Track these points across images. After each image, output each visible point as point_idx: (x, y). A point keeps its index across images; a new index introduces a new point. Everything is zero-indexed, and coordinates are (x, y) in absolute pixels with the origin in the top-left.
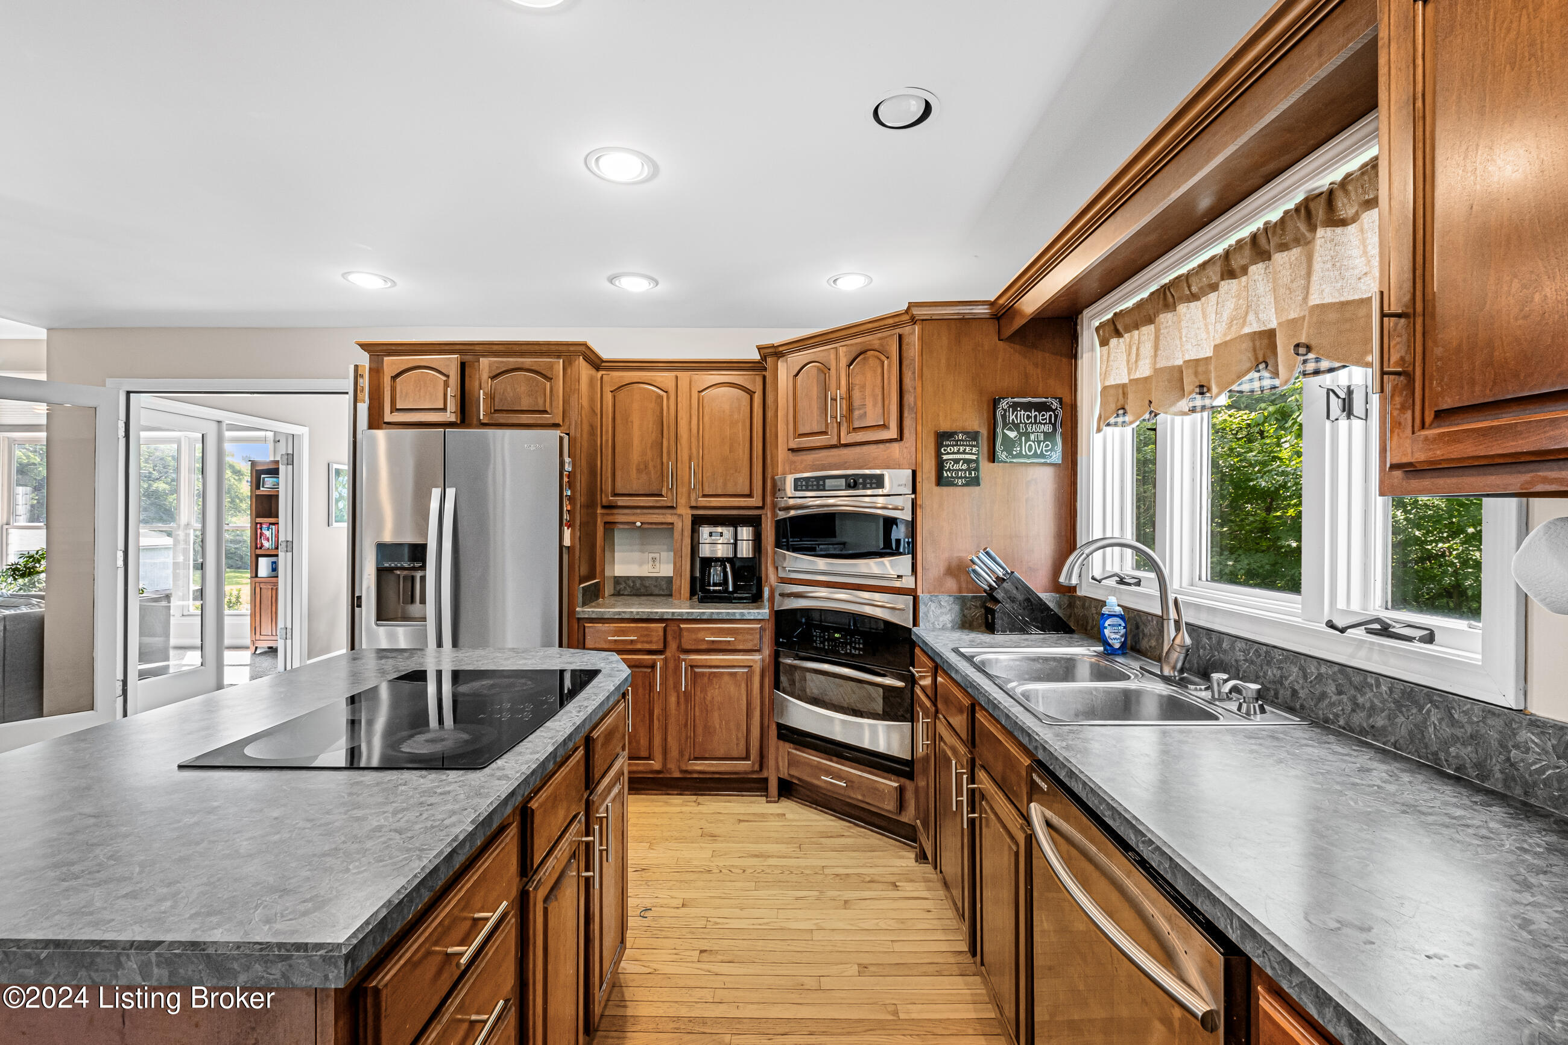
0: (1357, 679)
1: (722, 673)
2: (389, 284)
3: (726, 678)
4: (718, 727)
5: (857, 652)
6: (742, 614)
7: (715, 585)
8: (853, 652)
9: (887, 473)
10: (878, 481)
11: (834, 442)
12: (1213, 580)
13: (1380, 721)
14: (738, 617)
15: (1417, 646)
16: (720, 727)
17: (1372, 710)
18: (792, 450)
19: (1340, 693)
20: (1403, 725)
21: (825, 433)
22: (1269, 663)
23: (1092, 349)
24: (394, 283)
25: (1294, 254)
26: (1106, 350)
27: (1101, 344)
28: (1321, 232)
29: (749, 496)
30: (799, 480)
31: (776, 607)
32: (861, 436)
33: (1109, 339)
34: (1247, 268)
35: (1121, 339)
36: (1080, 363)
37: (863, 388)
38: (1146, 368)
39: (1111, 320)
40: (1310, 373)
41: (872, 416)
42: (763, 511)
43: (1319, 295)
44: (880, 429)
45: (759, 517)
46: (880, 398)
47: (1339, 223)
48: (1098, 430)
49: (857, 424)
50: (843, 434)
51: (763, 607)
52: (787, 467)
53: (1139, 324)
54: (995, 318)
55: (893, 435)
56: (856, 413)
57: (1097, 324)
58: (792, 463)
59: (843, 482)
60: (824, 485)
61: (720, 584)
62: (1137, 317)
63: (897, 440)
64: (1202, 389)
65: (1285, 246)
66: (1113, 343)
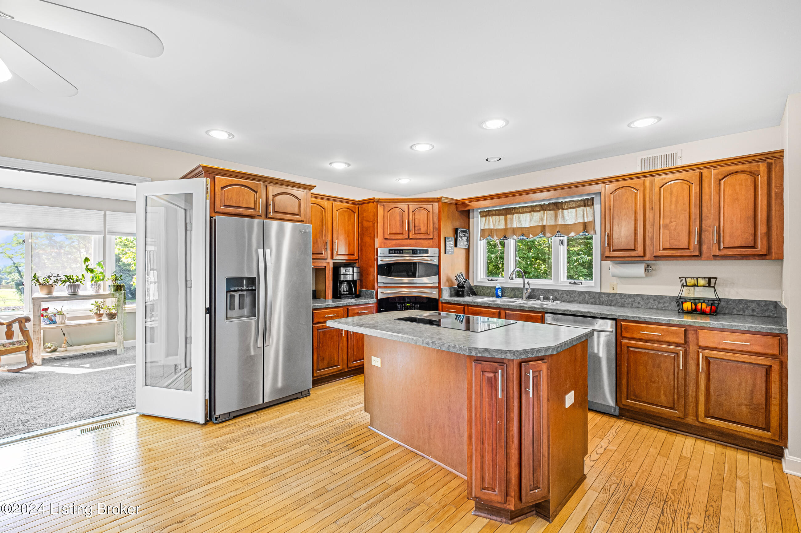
0: (571, 292)
2: (231, 137)
6: (369, 301)
7: (344, 291)
9: (429, 249)
10: (426, 252)
11: (407, 237)
12: (517, 278)
14: (367, 303)
15: (580, 285)
17: (575, 297)
18: (386, 239)
19: (567, 295)
20: (581, 298)
21: (402, 234)
22: (549, 293)
23: (478, 217)
24: (234, 136)
25: (552, 212)
26: (484, 219)
27: (481, 217)
28: (561, 210)
29: (353, 255)
30: (391, 250)
31: (379, 298)
32: (418, 236)
33: (485, 216)
34: (539, 211)
35: (491, 217)
36: (471, 220)
37: (419, 220)
38: (502, 226)
39: (486, 211)
40: (558, 237)
41: (423, 230)
42: (357, 261)
43: (560, 222)
44: (426, 235)
45: (355, 263)
46: (426, 224)
47: (564, 209)
48: (480, 240)
49: (416, 232)
50: (410, 235)
51: (373, 298)
52: (383, 245)
53: (499, 215)
54: (456, 204)
55: (431, 237)
56: (416, 228)
57: (479, 211)
58: (385, 243)
59: (411, 251)
60: (403, 252)
61: (347, 291)
62: (498, 213)
63: (432, 239)
64: (523, 235)
65: (550, 210)
66: (488, 217)
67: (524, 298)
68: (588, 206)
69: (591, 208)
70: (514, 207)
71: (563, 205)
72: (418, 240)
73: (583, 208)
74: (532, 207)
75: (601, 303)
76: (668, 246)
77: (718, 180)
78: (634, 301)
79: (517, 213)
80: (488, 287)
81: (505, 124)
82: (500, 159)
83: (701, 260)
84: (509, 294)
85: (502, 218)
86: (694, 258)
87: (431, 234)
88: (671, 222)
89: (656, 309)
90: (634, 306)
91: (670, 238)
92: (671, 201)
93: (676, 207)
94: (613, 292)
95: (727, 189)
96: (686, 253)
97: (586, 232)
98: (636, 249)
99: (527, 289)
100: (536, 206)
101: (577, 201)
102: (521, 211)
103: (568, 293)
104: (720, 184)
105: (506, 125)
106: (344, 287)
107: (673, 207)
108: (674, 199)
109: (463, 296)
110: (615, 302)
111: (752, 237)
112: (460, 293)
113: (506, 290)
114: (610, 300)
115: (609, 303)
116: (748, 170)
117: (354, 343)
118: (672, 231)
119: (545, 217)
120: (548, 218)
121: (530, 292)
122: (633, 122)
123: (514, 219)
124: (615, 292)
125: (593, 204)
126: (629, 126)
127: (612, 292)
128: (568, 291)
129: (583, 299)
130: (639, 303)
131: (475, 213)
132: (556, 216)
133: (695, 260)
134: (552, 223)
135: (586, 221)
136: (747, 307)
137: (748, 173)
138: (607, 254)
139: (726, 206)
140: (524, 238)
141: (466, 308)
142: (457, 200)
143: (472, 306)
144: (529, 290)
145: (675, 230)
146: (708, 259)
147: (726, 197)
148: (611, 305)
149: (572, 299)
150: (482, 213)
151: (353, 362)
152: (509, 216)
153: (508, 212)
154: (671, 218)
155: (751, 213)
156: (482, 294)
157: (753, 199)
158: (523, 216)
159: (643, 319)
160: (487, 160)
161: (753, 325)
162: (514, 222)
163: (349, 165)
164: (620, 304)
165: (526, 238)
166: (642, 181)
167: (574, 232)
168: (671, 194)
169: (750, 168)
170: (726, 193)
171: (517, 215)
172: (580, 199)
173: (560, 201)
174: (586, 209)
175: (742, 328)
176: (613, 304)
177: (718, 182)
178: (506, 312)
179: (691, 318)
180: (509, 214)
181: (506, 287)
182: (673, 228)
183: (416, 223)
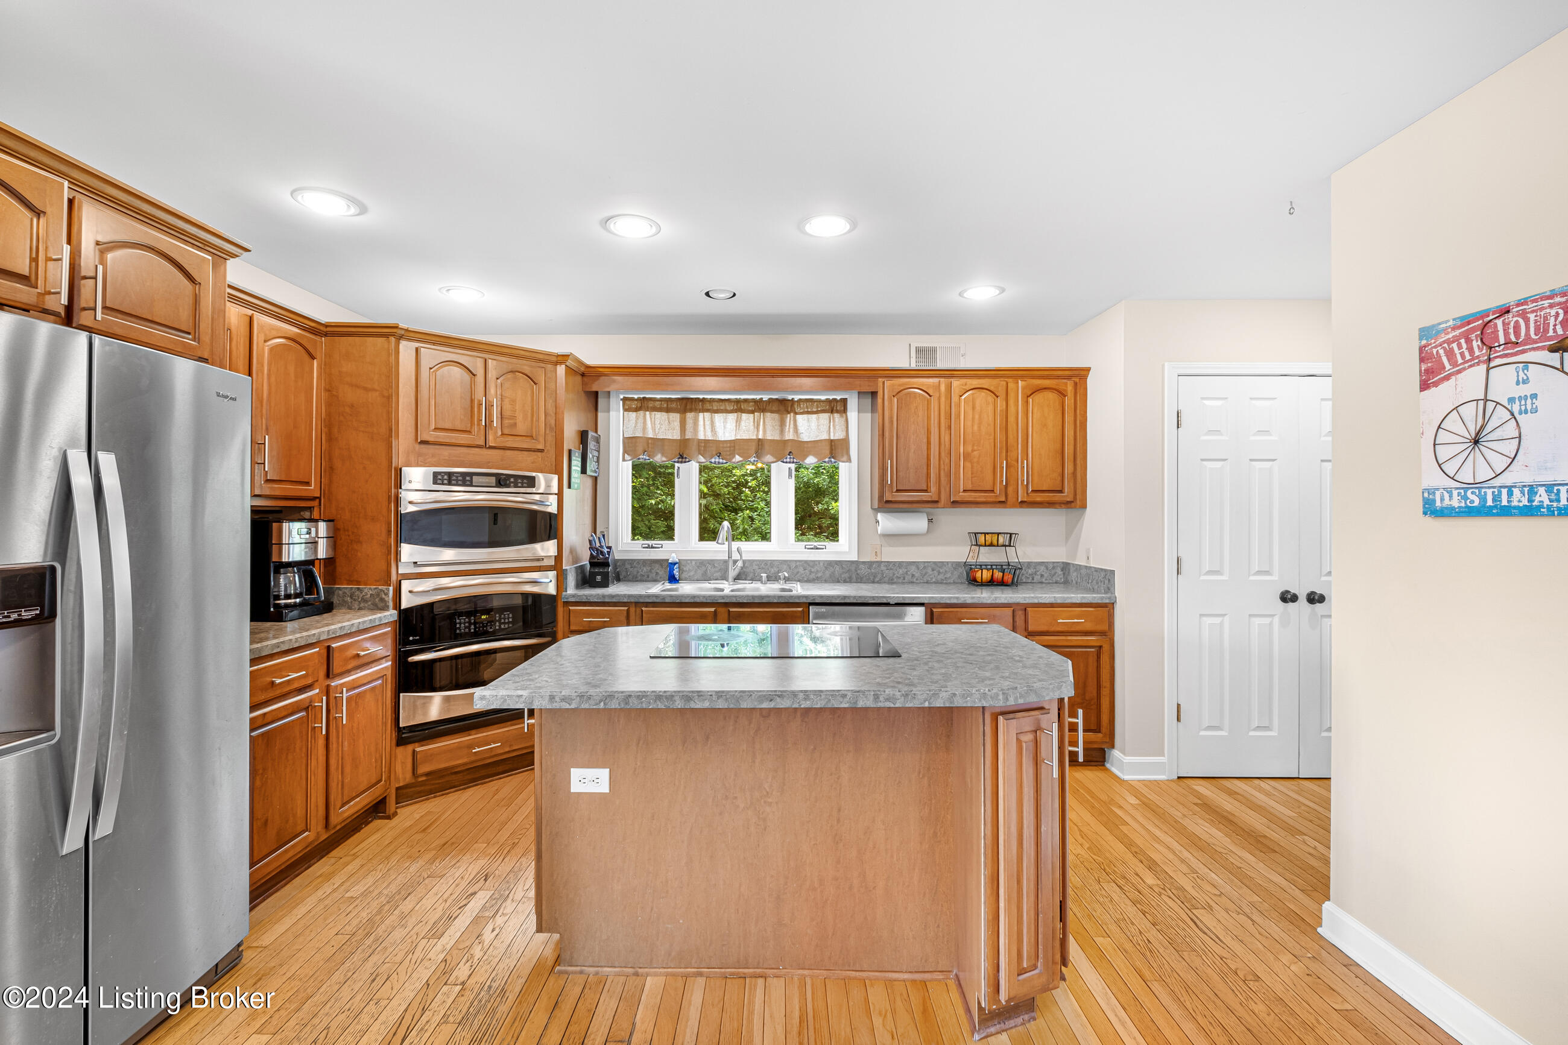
1: (365, 692)
3: (368, 696)
4: (362, 754)
5: (506, 626)
7: (292, 596)
8: (502, 626)
9: (537, 476)
10: (531, 482)
11: (482, 442)
12: (701, 540)
13: (819, 575)
16: (364, 755)
18: (423, 442)
20: (828, 573)
21: (469, 432)
23: (618, 410)
25: (776, 416)
26: (633, 415)
27: (625, 410)
28: (792, 414)
29: (308, 483)
30: (440, 473)
31: (404, 606)
32: (510, 442)
33: (636, 410)
34: (752, 412)
35: (648, 413)
36: (601, 415)
37: (513, 402)
38: (676, 435)
39: (639, 399)
40: (786, 462)
41: (522, 427)
42: (316, 503)
43: (789, 435)
44: (528, 440)
45: (310, 509)
46: (529, 415)
47: (796, 413)
48: (624, 460)
49: (506, 431)
50: (491, 437)
51: (385, 608)
52: (412, 458)
53: (668, 410)
54: (583, 375)
55: (540, 447)
56: (506, 422)
57: (622, 397)
58: (419, 455)
59: (493, 480)
60: (471, 481)
61: (297, 596)
62: (666, 406)
63: (541, 451)
64: (719, 455)
65: (772, 412)
66: (641, 413)
67: (730, 579)
68: (837, 412)
69: (841, 416)
70: (701, 397)
71: (796, 406)
72: (509, 453)
73: (829, 414)
74: (738, 401)
75: (860, 580)
76: (969, 487)
77: (1026, 396)
78: (906, 573)
79: (708, 411)
80: (645, 562)
81: (848, 227)
82: (734, 295)
83: (1006, 507)
84: (692, 573)
85: (675, 417)
86: (998, 505)
87: (542, 439)
88: (973, 451)
89: (935, 583)
90: (906, 581)
91: (972, 474)
92: (973, 418)
93: (979, 427)
94: (876, 560)
95: (1035, 411)
96: (989, 497)
97: (833, 457)
98: (928, 491)
99: (735, 562)
100: (746, 400)
101: (820, 401)
102: (715, 408)
103: (805, 565)
104: (1027, 402)
105: (849, 231)
106: (288, 584)
107: (976, 428)
108: (977, 417)
109: (605, 584)
110: (879, 576)
111: (1060, 478)
112: (599, 578)
113: (685, 566)
114: (872, 573)
115: (872, 578)
116: (1056, 387)
117: (346, 748)
118: (975, 464)
119: (762, 420)
120: (766, 427)
121: (742, 568)
122: (965, 291)
123: (701, 422)
124: (878, 559)
125: (845, 410)
126: (960, 294)
127: (874, 559)
128: (806, 562)
129: (830, 576)
130: (913, 576)
131: (613, 400)
132: (782, 424)
133: (999, 507)
134: (777, 437)
135: (832, 438)
136: (1036, 572)
137: (1056, 392)
138: (888, 496)
139: (1034, 433)
140: (721, 461)
141: (632, 610)
142: (588, 367)
143: (647, 604)
144: (740, 564)
145: (978, 462)
146: (1013, 506)
147: (1034, 421)
148: (873, 582)
149: (813, 576)
150: (628, 402)
151: (343, 805)
152: (690, 416)
153: (688, 407)
154: (973, 446)
155: (1059, 446)
156: (631, 577)
157: (1061, 427)
158: (718, 418)
159: (962, 599)
160: (707, 294)
161: (1085, 595)
162: (701, 428)
163: (363, 210)
164: (886, 579)
165: (725, 461)
166: (938, 381)
167: (815, 455)
168: (974, 408)
169: (1057, 385)
170: (1035, 416)
171: (707, 415)
172: (823, 398)
173: (790, 397)
174: (833, 417)
175: (1074, 601)
176: (877, 580)
177: (1026, 400)
178: (731, 610)
179: (1011, 592)
180: (691, 411)
181: (687, 560)
182: (975, 460)
183: (504, 407)
